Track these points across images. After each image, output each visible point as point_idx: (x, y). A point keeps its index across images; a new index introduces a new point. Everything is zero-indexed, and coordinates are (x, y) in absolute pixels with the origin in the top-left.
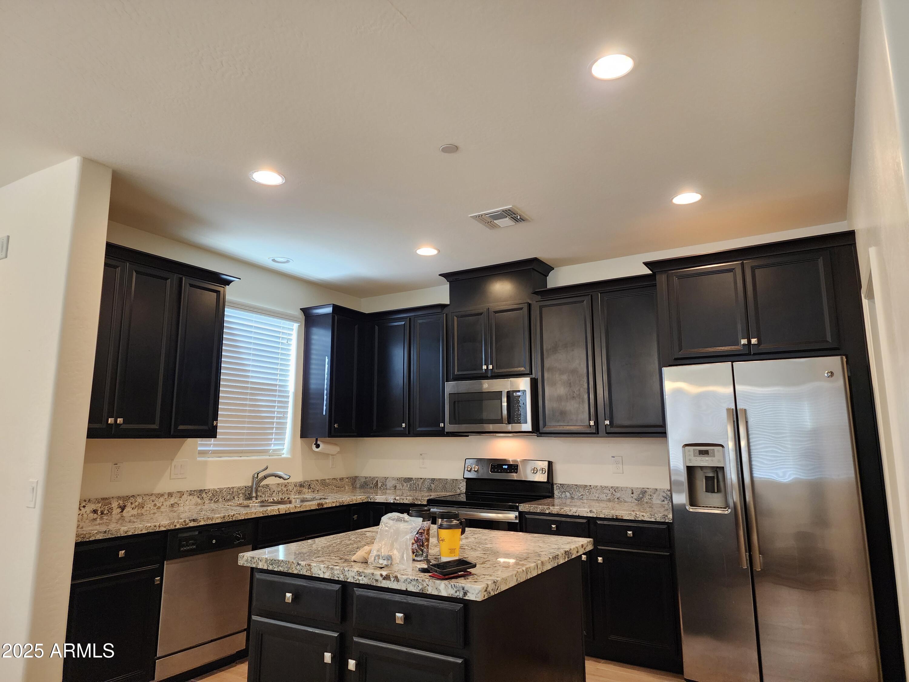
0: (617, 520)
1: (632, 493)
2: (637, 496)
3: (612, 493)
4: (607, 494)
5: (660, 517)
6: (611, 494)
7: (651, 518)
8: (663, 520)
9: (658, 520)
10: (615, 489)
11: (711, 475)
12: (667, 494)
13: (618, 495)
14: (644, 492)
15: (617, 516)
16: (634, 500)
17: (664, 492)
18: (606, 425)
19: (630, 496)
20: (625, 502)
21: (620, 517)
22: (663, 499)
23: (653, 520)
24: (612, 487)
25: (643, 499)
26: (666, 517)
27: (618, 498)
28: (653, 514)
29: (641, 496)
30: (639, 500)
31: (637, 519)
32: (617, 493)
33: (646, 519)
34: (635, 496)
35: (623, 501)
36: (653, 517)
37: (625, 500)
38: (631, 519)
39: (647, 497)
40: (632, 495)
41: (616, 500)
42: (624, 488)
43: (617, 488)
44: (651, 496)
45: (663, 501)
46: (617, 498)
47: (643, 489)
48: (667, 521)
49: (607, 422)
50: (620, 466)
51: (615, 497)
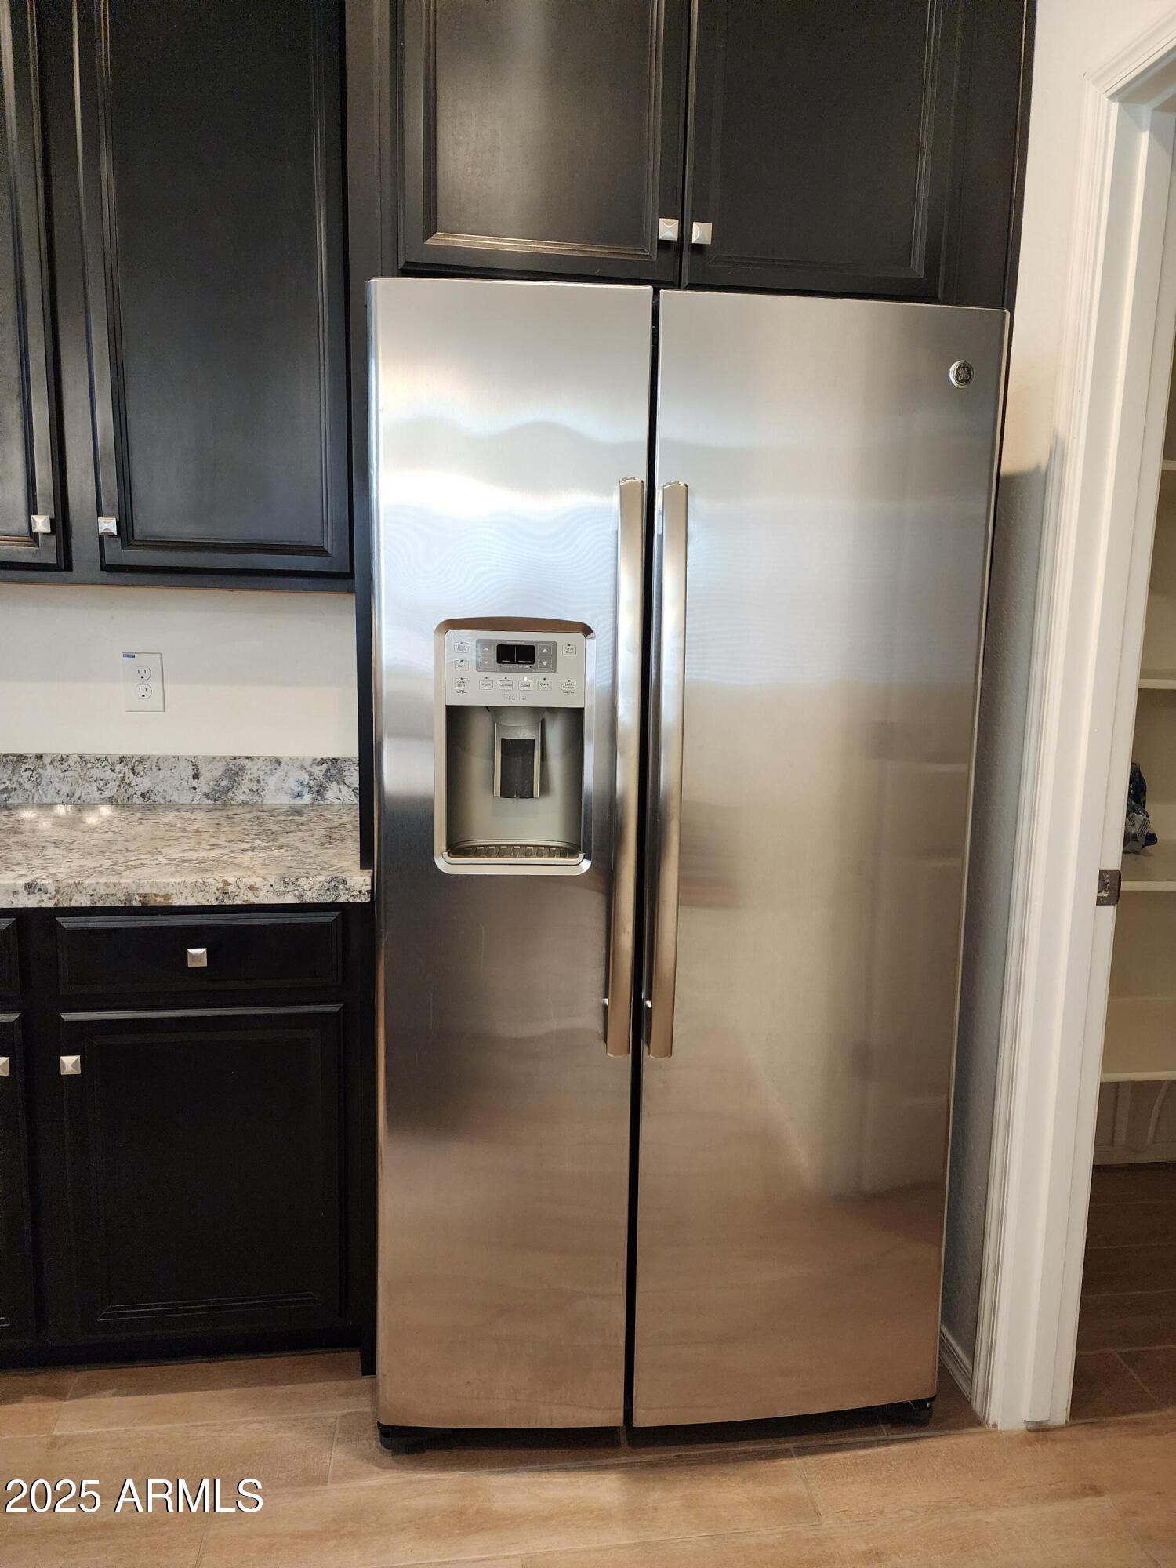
0: (147, 910)
1: (196, 777)
2: (211, 783)
3: (123, 780)
4: (102, 784)
5: (317, 887)
6: (118, 783)
7: (283, 894)
8: (327, 899)
9: (311, 897)
10: (135, 765)
11: (525, 734)
12: (311, 775)
13: (143, 783)
14: (234, 770)
15: (145, 896)
16: (199, 799)
17: (303, 767)
18: (101, 537)
19: (187, 787)
20: (169, 806)
21: (160, 901)
22: (297, 789)
23: (290, 899)
24: (122, 760)
25: (230, 794)
26: (341, 887)
27: (143, 795)
28: (293, 879)
29: (225, 783)
30: (219, 795)
31: (227, 902)
32: (139, 779)
33: (266, 897)
34: (204, 785)
35: (163, 802)
36: (290, 888)
37: (168, 799)
38: (205, 903)
39: (246, 786)
40: (195, 783)
41: (137, 800)
42: (166, 759)
43: (142, 760)
44: (259, 781)
45: (299, 795)
46: (139, 793)
47: (234, 762)
48: (342, 899)
49: (108, 525)
50: (156, 686)
51: (131, 791)
